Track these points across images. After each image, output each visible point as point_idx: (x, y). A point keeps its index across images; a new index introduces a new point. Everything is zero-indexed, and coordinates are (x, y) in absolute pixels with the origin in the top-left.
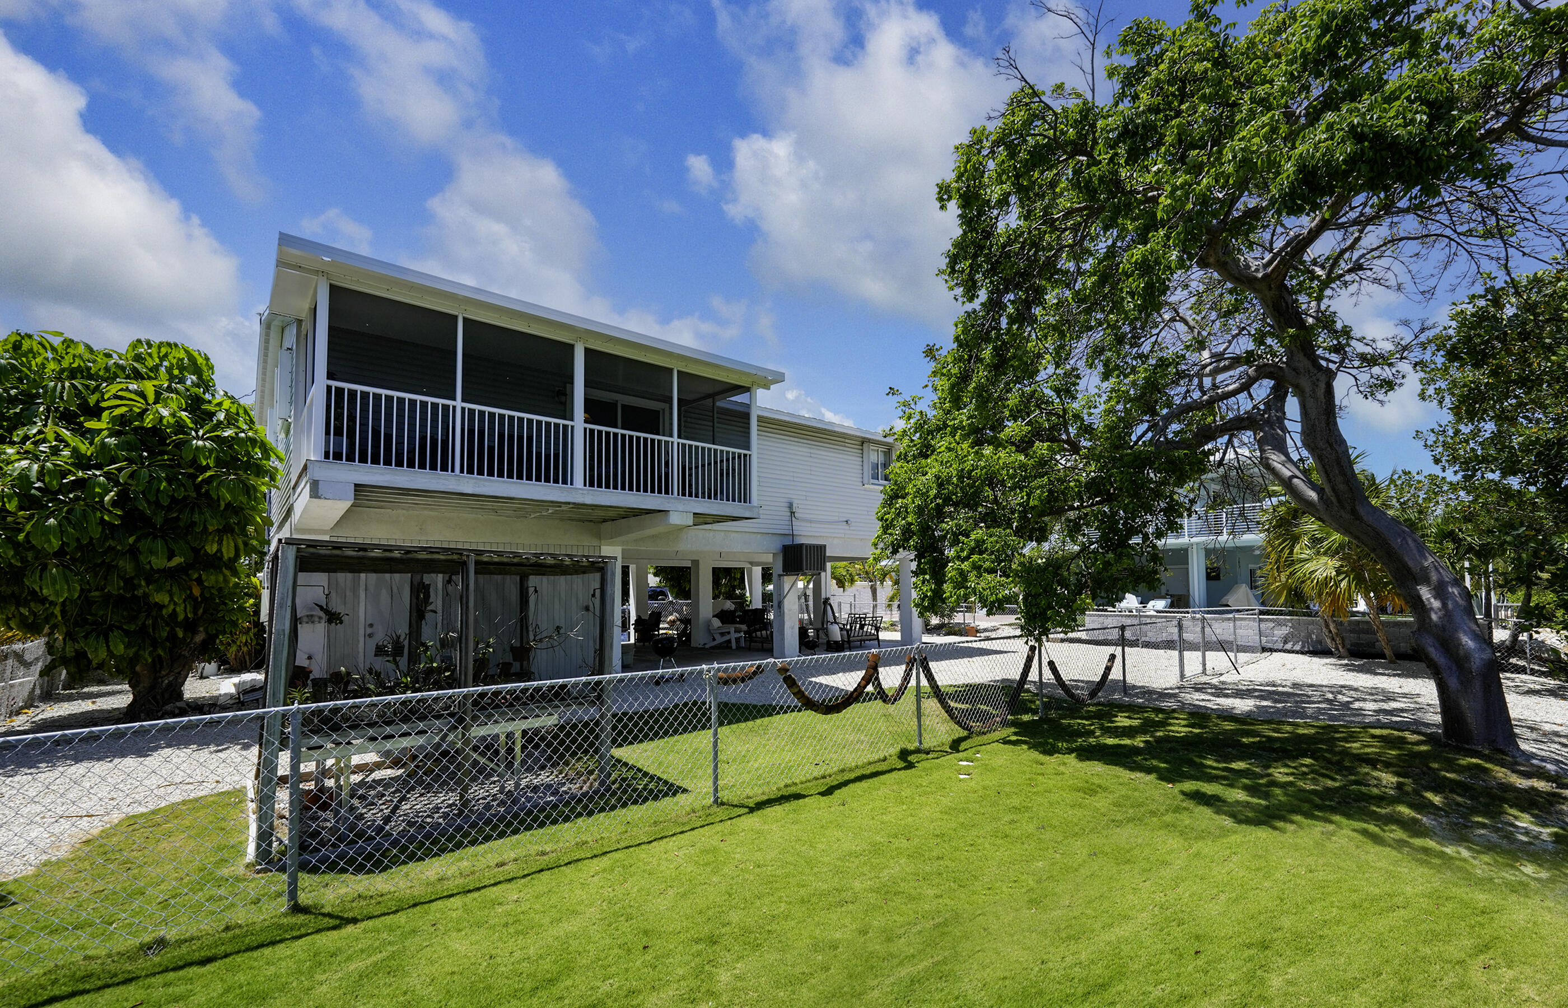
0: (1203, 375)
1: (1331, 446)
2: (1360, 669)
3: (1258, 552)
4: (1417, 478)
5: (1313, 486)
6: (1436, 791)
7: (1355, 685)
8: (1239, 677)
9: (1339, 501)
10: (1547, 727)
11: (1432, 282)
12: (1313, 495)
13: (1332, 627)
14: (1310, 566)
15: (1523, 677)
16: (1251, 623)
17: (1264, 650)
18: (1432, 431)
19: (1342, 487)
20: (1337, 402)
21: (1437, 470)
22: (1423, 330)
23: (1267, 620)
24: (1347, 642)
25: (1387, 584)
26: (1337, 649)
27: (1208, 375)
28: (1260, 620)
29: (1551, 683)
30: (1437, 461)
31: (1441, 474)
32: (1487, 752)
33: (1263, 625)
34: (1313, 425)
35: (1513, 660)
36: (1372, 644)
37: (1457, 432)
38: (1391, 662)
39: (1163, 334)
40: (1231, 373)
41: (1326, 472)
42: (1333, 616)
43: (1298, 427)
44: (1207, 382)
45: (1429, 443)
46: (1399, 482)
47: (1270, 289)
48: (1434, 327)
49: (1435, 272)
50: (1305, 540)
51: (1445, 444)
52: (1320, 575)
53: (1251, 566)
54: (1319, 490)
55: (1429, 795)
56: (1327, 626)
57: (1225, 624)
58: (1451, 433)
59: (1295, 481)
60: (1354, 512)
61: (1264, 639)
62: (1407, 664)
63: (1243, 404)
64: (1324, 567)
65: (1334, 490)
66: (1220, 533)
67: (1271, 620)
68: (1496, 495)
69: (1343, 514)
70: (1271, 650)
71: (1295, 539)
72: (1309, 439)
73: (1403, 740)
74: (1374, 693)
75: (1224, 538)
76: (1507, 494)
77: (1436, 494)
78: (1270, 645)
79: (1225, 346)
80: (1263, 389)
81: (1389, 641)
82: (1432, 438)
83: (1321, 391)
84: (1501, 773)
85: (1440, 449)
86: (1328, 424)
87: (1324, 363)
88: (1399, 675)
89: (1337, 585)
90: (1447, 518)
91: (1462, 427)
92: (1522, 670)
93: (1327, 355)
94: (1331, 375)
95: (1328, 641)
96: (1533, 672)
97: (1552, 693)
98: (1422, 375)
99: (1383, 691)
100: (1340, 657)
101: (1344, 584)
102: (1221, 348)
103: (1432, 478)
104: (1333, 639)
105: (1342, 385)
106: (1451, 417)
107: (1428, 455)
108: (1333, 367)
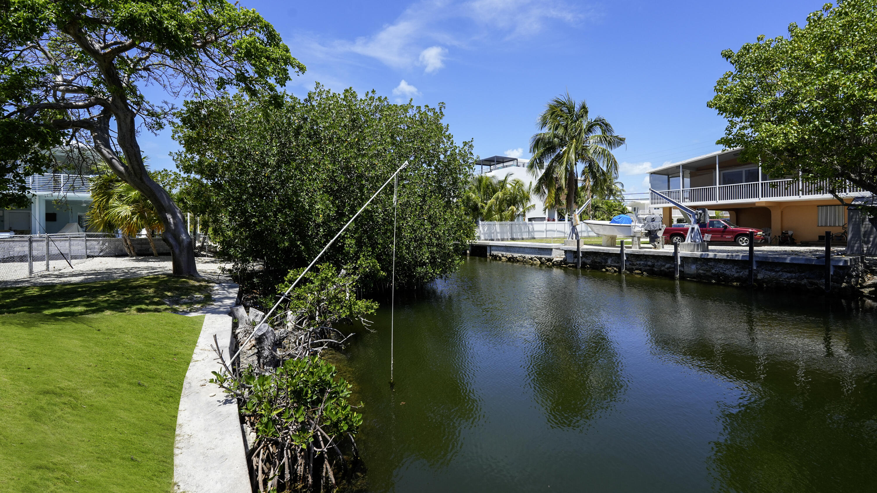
0: (57, 90)
1: (132, 147)
2: (142, 260)
3: (85, 205)
4: (170, 173)
5: (123, 165)
6: (169, 291)
7: (139, 266)
8: (72, 270)
9: (135, 173)
10: (209, 271)
11: (178, 89)
12: (122, 168)
13: (128, 242)
14: (118, 210)
15: (204, 258)
16: (81, 242)
17: (88, 257)
18: (176, 153)
19: (136, 167)
20: (136, 128)
21: (177, 171)
22: (172, 108)
23: (91, 240)
24: (136, 249)
25: (155, 220)
26: (130, 252)
27: (60, 91)
28: (87, 240)
29: (213, 259)
30: (178, 167)
31: (179, 173)
32: (187, 276)
33: (88, 243)
34: (124, 135)
35: (202, 253)
36: (147, 250)
37: (186, 157)
38: (156, 256)
39: (25, 52)
40: (76, 95)
41: (129, 159)
42: (129, 235)
43: (116, 135)
44: (59, 94)
45: (175, 158)
46: (162, 174)
47: (105, 62)
48: (177, 108)
49: (180, 85)
50: (116, 197)
51: (181, 160)
52: (123, 214)
53: (79, 214)
54: (126, 168)
55: (166, 293)
56: (126, 241)
57: (63, 243)
58: (183, 156)
59: (114, 160)
60: (141, 179)
61: (88, 251)
62: (163, 257)
63: (84, 115)
64: (125, 210)
65: (133, 167)
66: (60, 190)
67: (94, 240)
68: (198, 184)
69: (137, 180)
70: (93, 257)
71: (110, 196)
72: (122, 141)
73: (158, 278)
74: (147, 268)
75: (62, 194)
76: (202, 185)
77: (177, 181)
78: (92, 254)
79: (73, 78)
80: (96, 111)
81: (155, 248)
82: (176, 157)
83: (128, 120)
84: (192, 282)
85: (179, 162)
86: (131, 137)
87: (130, 108)
88: (159, 261)
89: (132, 219)
90: (181, 193)
91: (187, 155)
92: (204, 256)
93: (132, 104)
94: (134, 115)
95: (126, 249)
96: (208, 256)
97: (212, 262)
98: (173, 128)
99: (151, 267)
100: (132, 256)
101: (135, 219)
102: (71, 78)
103: (175, 174)
104: (129, 248)
105: (138, 120)
106: (184, 150)
107: (174, 164)
108: (135, 112)
